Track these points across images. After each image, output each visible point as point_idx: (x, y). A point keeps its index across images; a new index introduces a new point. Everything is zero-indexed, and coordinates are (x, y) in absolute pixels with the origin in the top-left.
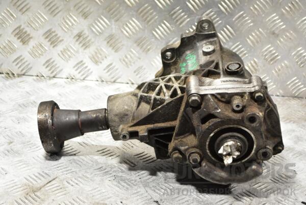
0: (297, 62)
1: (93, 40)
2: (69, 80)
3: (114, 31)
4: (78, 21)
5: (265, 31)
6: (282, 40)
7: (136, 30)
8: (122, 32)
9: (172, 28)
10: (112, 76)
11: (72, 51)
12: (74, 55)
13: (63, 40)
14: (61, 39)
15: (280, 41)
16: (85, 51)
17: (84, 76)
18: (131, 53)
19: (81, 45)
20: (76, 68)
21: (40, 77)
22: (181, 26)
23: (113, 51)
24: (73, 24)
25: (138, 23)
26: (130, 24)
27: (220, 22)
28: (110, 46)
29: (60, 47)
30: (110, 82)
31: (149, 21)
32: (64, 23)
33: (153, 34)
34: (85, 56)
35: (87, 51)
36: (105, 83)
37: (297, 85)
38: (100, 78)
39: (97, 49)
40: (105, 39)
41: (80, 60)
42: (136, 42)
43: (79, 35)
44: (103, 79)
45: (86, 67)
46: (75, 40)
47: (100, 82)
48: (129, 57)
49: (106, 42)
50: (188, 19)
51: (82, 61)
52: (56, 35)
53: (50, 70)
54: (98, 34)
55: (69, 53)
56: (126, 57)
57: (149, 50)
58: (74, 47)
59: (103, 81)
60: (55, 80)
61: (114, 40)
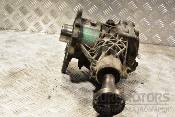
0: (143, 25)
1: (44, 12)
2: (32, 32)
3: (54, 8)
4: (37, 2)
5: (128, 9)
6: (136, 14)
7: (65, 7)
8: (58, 8)
9: (83, 7)
10: (53, 30)
11: (33, 17)
12: (34, 20)
13: (29, 12)
14: (28, 11)
15: (135, 15)
16: (40, 18)
17: (39, 30)
18: (62, 19)
19: (38, 14)
20: (35, 26)
21: (17, 30)
22: (87, 6)
23: (53, 18)
24: (34, 4)
25: (66, 4)
26: (62, 4)
27: (106, 4)
28: (52, 15)
29: (28, 16)
30: (52, 33)
31: (71, 3)
32: (30, 3)
33: (73, 10)
34: (40, 20)
35: (41, 18)
36: (49, 34)
37: (143, 37)
38: (47, 31)
39: (45, 17)
40: (50, 12)
41: (37, 22)
42: (65, 14)
43: (37, 10)
44: (48, 32)
45: (40, 26)
46: (35, 12)
47: (47, 33)
48: (61, 21)
49: (50, 13)
50: (90, 3)
51: (38, 23)
52: (26, 9)
53: (22, 27)
54: (46, 9)
55: (32, 18)
56: (60, 21)
57: (71, 18)
58: (34, 16)
59: (48, 33)
60: (24, 32)
61: (54, 12)
